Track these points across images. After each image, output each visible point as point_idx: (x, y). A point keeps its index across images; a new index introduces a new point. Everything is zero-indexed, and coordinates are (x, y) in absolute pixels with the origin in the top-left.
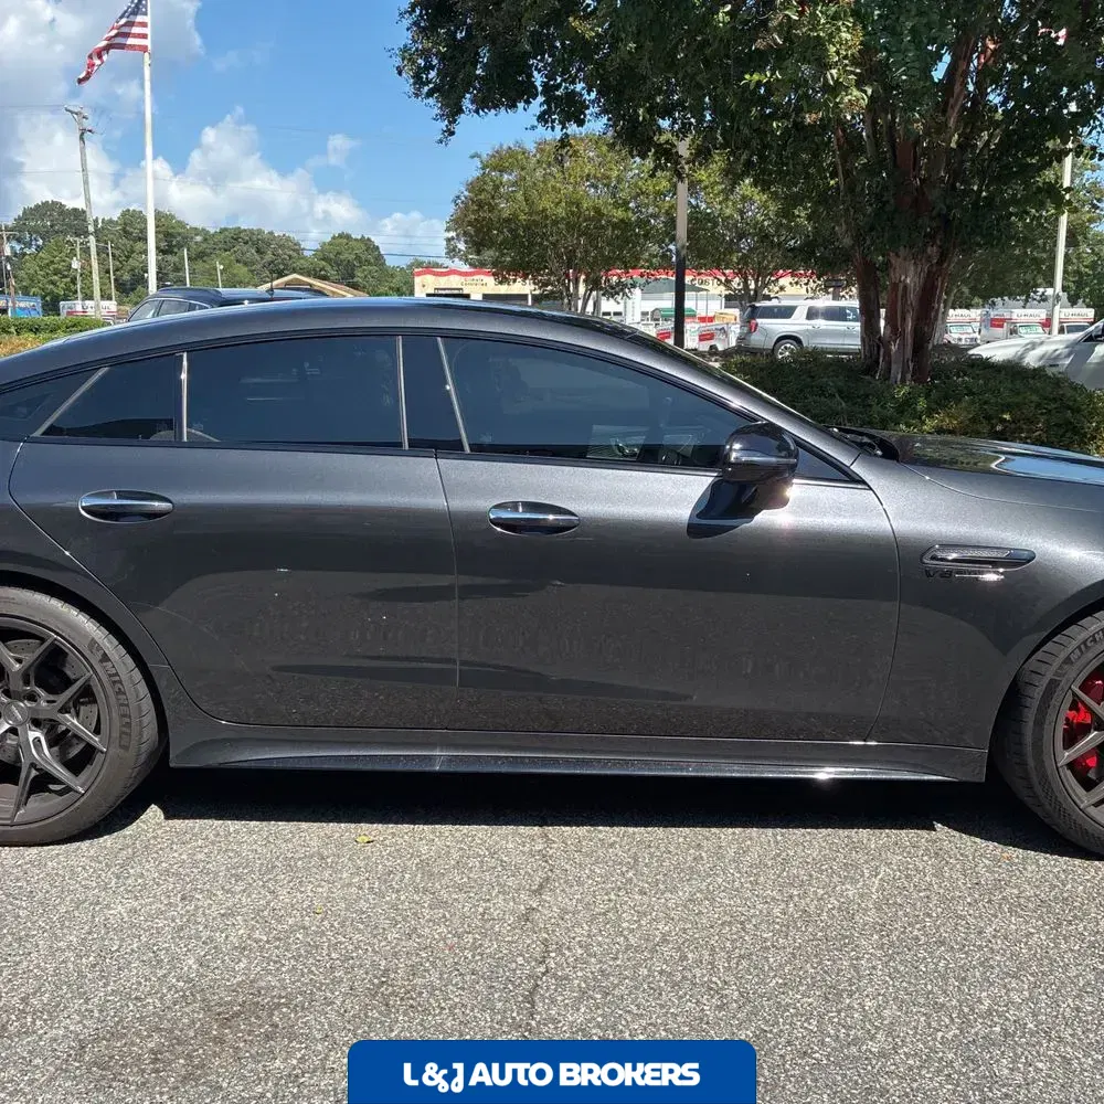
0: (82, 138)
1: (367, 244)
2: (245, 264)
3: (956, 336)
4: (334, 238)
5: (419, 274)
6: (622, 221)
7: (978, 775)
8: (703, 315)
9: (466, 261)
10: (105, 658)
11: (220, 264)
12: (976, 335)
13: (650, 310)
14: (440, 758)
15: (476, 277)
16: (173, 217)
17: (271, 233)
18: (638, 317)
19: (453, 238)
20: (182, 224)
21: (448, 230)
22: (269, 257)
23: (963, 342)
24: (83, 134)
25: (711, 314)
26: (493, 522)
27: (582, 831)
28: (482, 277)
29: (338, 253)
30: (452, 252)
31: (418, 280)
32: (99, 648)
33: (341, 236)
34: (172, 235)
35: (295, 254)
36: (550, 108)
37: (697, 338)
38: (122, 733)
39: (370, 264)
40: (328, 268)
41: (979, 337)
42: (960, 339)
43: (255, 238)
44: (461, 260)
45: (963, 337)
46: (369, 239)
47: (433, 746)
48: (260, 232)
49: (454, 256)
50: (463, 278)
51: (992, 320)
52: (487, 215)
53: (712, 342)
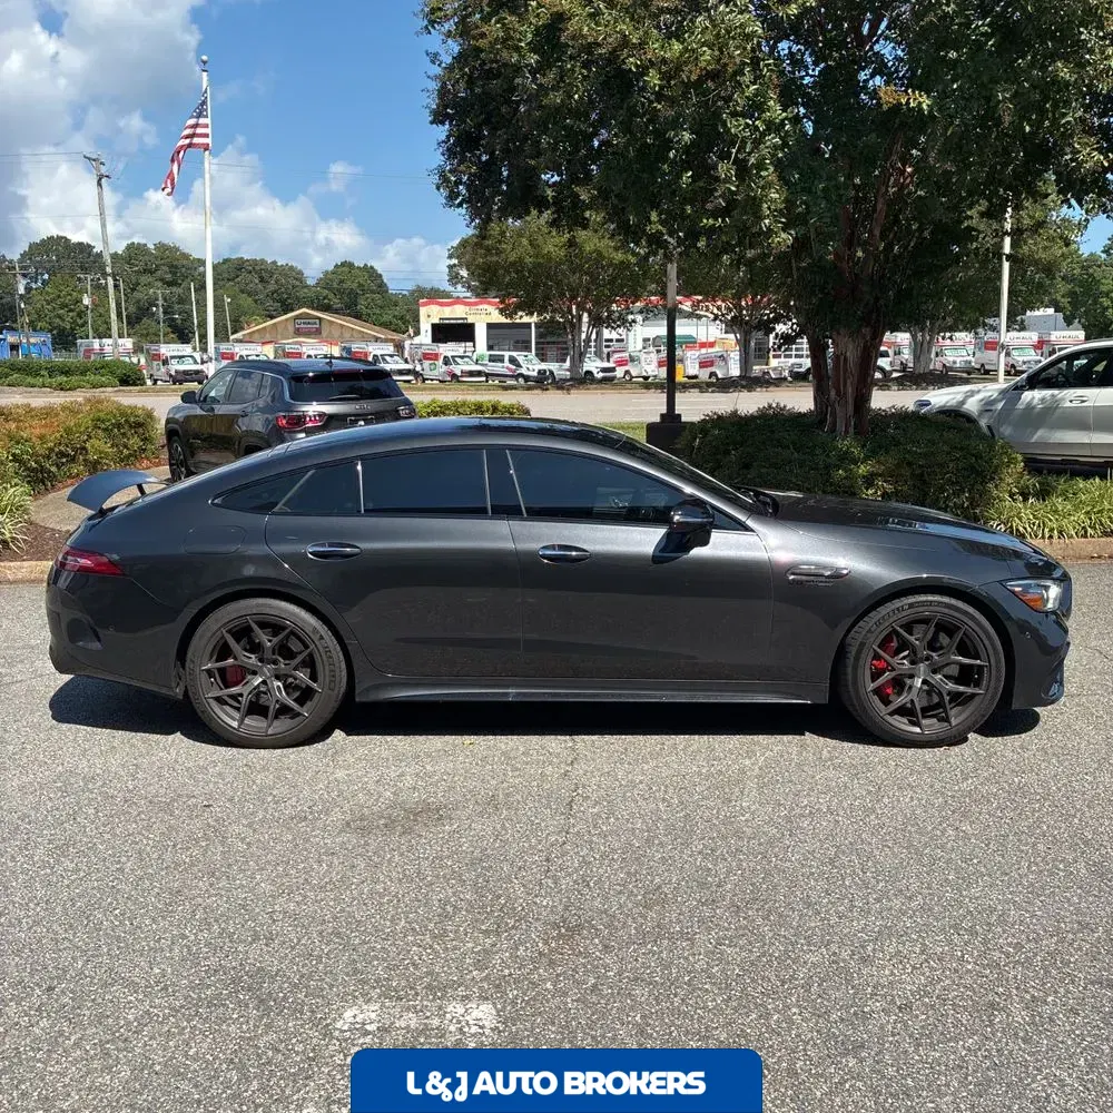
0: (99, 184)
1: (371, 272)
2: (249, 294)
3: (951, 359)
4: (336, 266)
5: (425, 304)
6: (623, 262)
7: (824, 699)
8: (704, 340)
9: (469, 287)
10: (322, 638)
11: (228, 297)
12: (970, 358)
13: (652, 336)
14: (512, 693)
15: (481, 307)
16: (178, 249)
17: (274, 263)
18: (640, 345)
19: (455, 265)
20: (186, 256)
21: (450, 257)
22: (272, 287)
23: (958, 365)
24: (100, 179)
25: (711, 340)
26: (541, 556)
27: (595, 737)
28: (486, 306)
29: (342, 281)
30: (454, 278)
31: (423, 311)
32: (318, 632)
33: (343, 264)
34: (176, 267)
35: (298, 283)
36: (559, 216)
37: (697, 366)
38: (331, 681)
39: (373, 292)
40: (331, 296)
41: (973, 360)
42: (955, 362)
43: (257, 268)
44: (463, 287)
45: (958, 360)
46: (372, 267)
47: (508, 687)
48: (263, 261)
49: (456, 283)
50: (468, 308)
51: (986, 343)
52: (495, 259)
53: (713, 369)
